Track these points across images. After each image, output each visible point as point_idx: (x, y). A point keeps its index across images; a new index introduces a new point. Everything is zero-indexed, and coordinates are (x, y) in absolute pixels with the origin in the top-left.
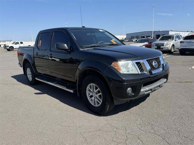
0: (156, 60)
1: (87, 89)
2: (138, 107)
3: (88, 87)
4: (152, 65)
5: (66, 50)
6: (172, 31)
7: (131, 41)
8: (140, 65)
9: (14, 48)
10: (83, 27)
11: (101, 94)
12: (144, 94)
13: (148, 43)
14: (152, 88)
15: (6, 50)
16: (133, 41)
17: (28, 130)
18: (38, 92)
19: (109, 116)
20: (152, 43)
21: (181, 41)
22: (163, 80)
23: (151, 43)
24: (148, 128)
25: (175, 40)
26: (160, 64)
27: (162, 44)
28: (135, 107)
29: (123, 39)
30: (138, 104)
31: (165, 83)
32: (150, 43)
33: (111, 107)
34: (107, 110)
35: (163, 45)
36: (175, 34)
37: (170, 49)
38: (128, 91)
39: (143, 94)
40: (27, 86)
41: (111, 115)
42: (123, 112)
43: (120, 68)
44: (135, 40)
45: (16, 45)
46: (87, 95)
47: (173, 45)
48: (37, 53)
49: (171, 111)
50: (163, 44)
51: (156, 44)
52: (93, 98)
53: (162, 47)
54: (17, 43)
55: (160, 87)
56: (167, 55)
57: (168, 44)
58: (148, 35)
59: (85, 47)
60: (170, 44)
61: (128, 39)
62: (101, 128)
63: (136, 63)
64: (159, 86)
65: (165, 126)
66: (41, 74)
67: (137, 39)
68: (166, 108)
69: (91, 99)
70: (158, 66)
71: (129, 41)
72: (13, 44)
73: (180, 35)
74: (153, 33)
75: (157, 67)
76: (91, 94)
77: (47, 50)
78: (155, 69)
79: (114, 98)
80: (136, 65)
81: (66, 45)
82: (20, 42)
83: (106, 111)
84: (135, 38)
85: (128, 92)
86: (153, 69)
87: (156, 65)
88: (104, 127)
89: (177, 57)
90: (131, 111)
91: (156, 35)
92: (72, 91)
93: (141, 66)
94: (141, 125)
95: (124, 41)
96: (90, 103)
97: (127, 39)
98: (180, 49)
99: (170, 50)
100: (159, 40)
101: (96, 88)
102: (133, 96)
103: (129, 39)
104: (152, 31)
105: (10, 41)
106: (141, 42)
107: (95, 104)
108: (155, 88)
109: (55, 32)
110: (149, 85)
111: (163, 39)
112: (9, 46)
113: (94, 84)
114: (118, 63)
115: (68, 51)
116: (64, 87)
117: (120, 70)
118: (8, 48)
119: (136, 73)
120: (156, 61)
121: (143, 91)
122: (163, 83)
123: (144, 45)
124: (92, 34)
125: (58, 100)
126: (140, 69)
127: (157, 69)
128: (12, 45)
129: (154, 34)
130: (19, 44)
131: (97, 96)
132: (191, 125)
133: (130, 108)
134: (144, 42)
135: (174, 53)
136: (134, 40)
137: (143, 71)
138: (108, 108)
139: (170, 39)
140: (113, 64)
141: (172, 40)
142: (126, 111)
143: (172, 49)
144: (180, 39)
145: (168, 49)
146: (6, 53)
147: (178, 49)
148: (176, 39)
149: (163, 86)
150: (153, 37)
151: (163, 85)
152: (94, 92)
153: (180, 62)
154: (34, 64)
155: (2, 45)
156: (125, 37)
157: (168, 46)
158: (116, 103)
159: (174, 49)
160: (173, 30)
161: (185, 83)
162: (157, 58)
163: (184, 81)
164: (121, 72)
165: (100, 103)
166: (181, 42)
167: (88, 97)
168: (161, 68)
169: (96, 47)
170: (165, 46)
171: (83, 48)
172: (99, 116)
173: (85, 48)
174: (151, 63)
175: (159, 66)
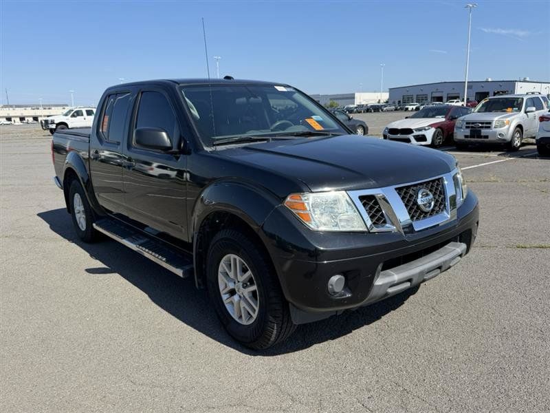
0: (432, 186)
1: (220, 269)
2: (376, 328)
3: (222, 266)
4: (415, 203)
5: (166, 149)
6: (525, 81)
7: (401, 109)
8: (376, 203)
9: (70, 127)
10: (227, 78)
11: (254, 288)
12: (387, 294)
13: (444, 120)
14: (413, 275)
15: (48, 132)
16: (407, 109)
17: (34, 392)
18: (99, 264)
19: (279, 354)
20: (456, 118)
21: (541, 115)
22: (454, 246)
23: (453, 118)
24: (389, 402)
25: (526, 112)
26: (444, 199)
27: (487, 123)
28: (365, 327)
29: (379, 102)
30: (378, 318)
31: (461, 256)
32: (451, 120)
33: (283, 330)
34: (273, 339)
35: (489, 127)
36: (527, 94)
37: (508, 137)
38: (332, 285)
39: (381, 292)
40: (73, 245)
41: (289, 352)
42: (326, 343)
43: (308, 214)
44: (414, 107)
45: (74, 118)
46: (221, 287)
47: (520, 126)
48: (97, 152)
49: (472, 345)
50: (490, 123)
51: (467, 123)
52: (236, 298)
53: (484, 132)
54: (78, 113)
55: (443, 269)
56: (499, 155)
57: (504, 124)
58: (453, 93)
59: (217, 142)
60: (509, 123)
61: (394, 103)
62: (246, 396)
63: (361, 198)
64: (440, 268)
65: (445, 399)
66: (111, 212)
67: (418, 105)
68: (460, 333)
69: (229, 300)
70: (435, 206)
71: (396, 110)
72: (66, 115)
73: (542, 97)
74: (468, 88)
75: (433, 210)
76: (231, 286)
77: (121, 144)
78: (424, 217)
79: (290, 305)
80: (360, 204)
81: (164, 134)
82: (87, 111)
83: (269, 340)
84: (415, 100)
85: (333, 289)
86: (420, 214)
87: (430, 204)
88: (256, 392)
89: (527, 164)
90: (352, 341)
91: (477, 93)
92: (179, 272)
93: (377, 207)
94: (369, 391)
95: (382, 110)
96: (228, 312)
97: (390, 102)
98: (538, 138)
99: (510, 140)
100: (479, 112)
101: (244, 271)
102: (350, 301)
103: (397, 102)
104: (465, 82)
105: (63, 105)
106: (426, 116)
107: (240, 317)
108: (422, 273)
109: (142, 93)
110: (403, 264)
111: (489, 108)
112: (56, 122)
113: (238, 258)
114: (303, 199)
115: (172, 153)
116: (160, 257)
117: (309, 220)
118: (54, 126)
119: (361, 229)
120: (431, 191)
121: (381, 285)
122: (453, 258)
123: (431, 126)
124: (252, 98)
125: (146, 296)
126: (372, 217)
127: (431, 215)
128: (63, 119)
129: (470, 90)
130: (82, 115)
131: (246, 292)
132: (525, 401)
133: (351, 332)
134: (433, 116)
135: (520, 149)
136: (410, 108)
137: (385, 222)
138: (275, 332)
139: (509, 109)
140: (288, 199)
141: (516, 111)
142: (337, 340)
143: (516, 139)
144: (543, 109)
145: (503, 138)
146: (44, 140)
147: (534, 138)
148: (529, 109)
149: (452, 268)
150: (468, 99)
151: (451, 265)
152: (239, 282)
153: (534, 181)
154: (89, 183)
155: (41, 116)
156: (385, 97)
157: (503, 130)
158: (297, 319)
159: (522, 138)
160: (528, 79)
161: (537, 249)
162: (433, 181)
163: (535, 245)
164: (312, 226)
165: (255, 316)
166: (542, 119)
167: (222, 293)
168: (445, 212)
169: (256, 140)
170: (494, 130)
171: (214, 145)
172: (250, 355)
173: (218, 145)
174: (411, 196)
175: (441, 204)
